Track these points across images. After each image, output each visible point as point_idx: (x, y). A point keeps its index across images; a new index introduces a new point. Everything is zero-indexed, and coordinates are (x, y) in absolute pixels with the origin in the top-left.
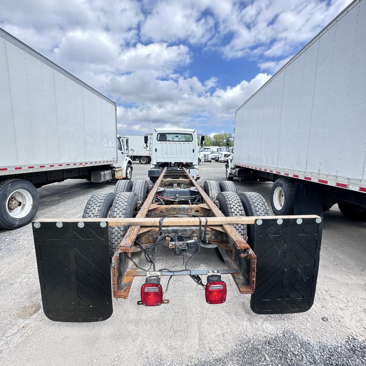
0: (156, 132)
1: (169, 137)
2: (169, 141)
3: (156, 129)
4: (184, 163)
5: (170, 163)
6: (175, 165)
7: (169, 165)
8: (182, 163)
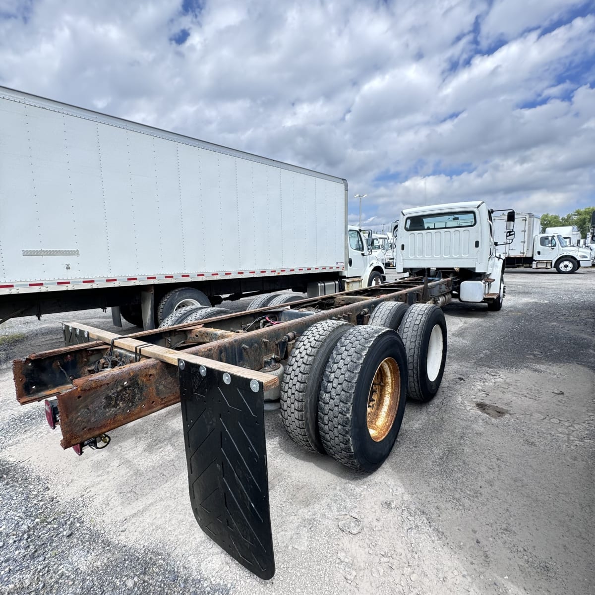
0: (404, 215)
1: (427, 223)
2: (429, 229)
3: (404, 212)
4: (456, 269)
5: (429, 269)
6: (437, 273)
7: (426, 274)
8: (452, 269)
